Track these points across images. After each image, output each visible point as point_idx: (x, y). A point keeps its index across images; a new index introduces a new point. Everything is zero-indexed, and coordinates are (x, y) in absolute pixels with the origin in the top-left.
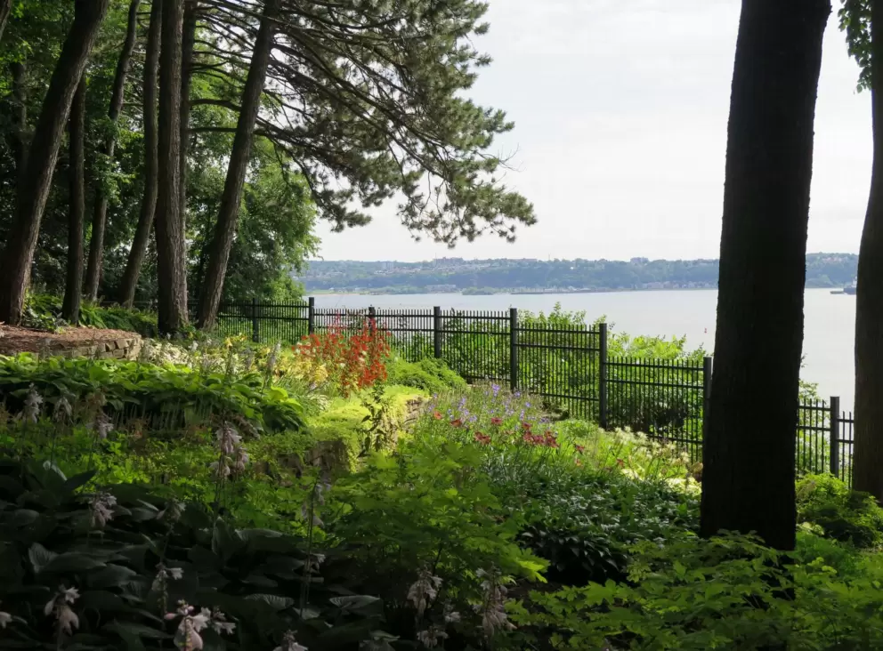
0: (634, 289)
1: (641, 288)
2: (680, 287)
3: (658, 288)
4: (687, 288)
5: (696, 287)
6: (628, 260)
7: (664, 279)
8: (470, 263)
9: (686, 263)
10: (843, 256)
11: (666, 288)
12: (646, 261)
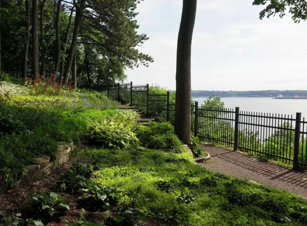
0: (229, 97)
1: (230, 97)
2: (239, 97)
3: (234, 97)
4: (240, 97)
5: (242, 97)
6: (228, 91)
7: (236, 95)
8: (194, 91)
9: (240, 92)
10: (275, 91)
11: (236, 97)
12: (232, 91)
